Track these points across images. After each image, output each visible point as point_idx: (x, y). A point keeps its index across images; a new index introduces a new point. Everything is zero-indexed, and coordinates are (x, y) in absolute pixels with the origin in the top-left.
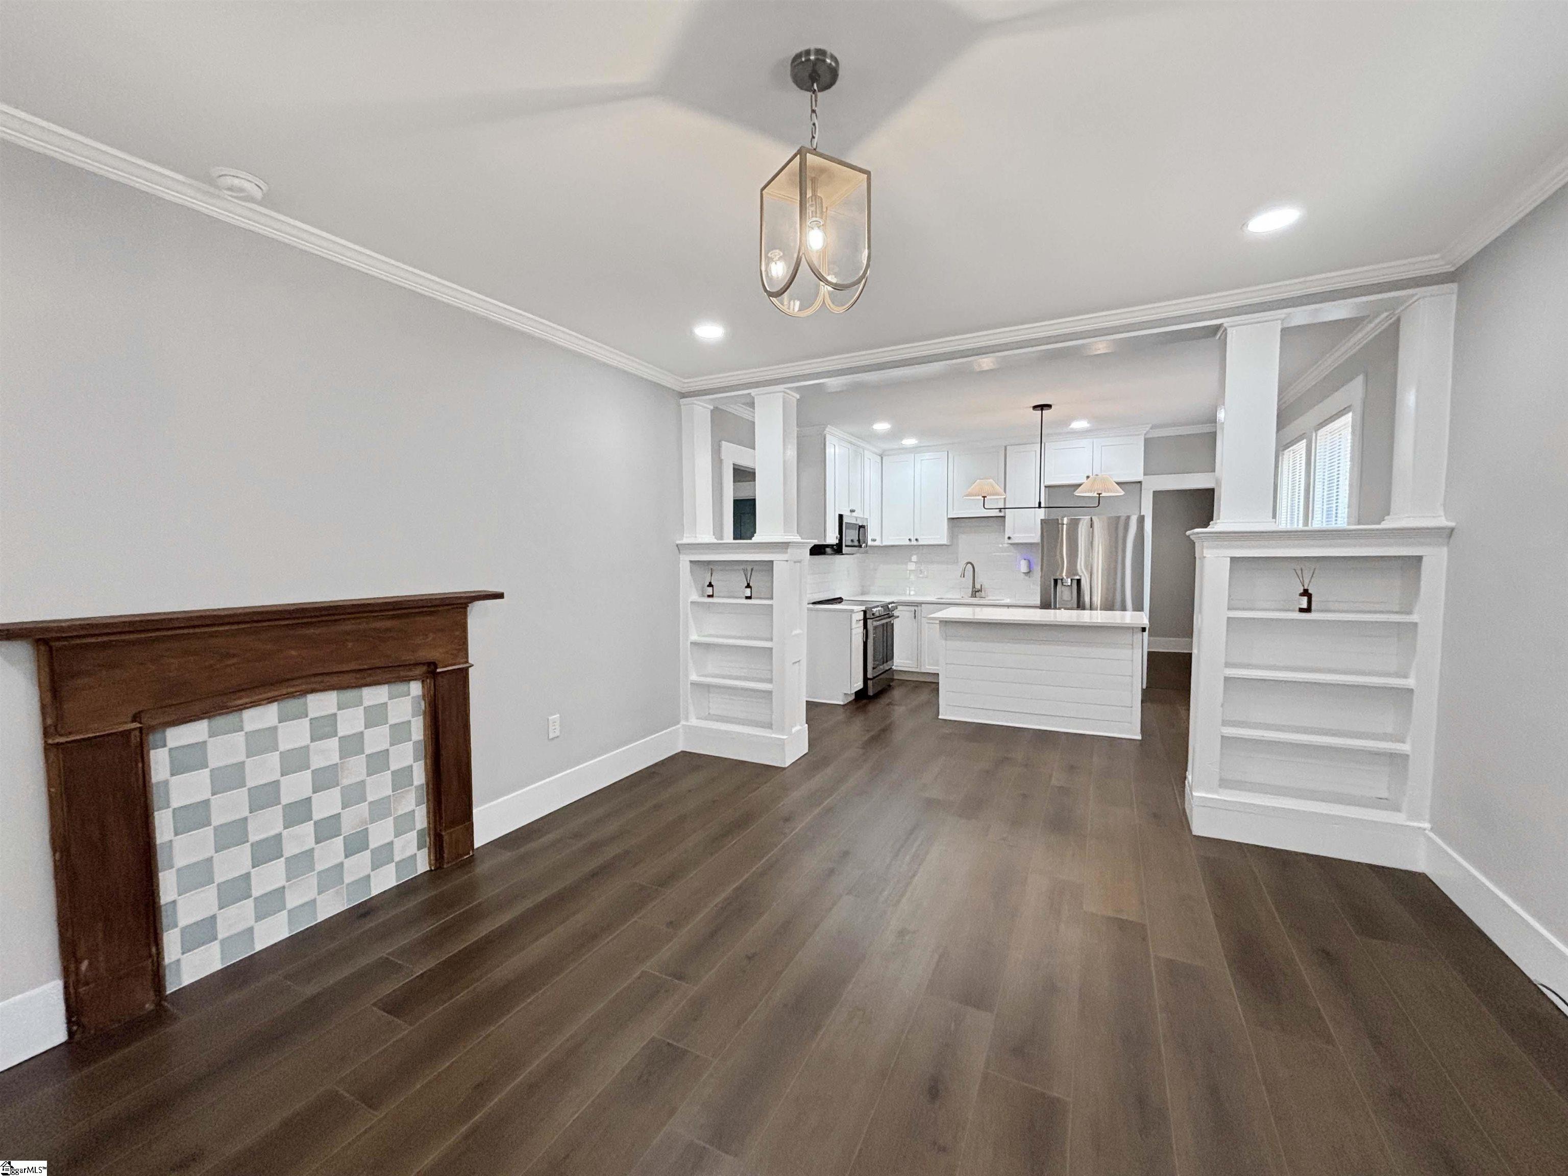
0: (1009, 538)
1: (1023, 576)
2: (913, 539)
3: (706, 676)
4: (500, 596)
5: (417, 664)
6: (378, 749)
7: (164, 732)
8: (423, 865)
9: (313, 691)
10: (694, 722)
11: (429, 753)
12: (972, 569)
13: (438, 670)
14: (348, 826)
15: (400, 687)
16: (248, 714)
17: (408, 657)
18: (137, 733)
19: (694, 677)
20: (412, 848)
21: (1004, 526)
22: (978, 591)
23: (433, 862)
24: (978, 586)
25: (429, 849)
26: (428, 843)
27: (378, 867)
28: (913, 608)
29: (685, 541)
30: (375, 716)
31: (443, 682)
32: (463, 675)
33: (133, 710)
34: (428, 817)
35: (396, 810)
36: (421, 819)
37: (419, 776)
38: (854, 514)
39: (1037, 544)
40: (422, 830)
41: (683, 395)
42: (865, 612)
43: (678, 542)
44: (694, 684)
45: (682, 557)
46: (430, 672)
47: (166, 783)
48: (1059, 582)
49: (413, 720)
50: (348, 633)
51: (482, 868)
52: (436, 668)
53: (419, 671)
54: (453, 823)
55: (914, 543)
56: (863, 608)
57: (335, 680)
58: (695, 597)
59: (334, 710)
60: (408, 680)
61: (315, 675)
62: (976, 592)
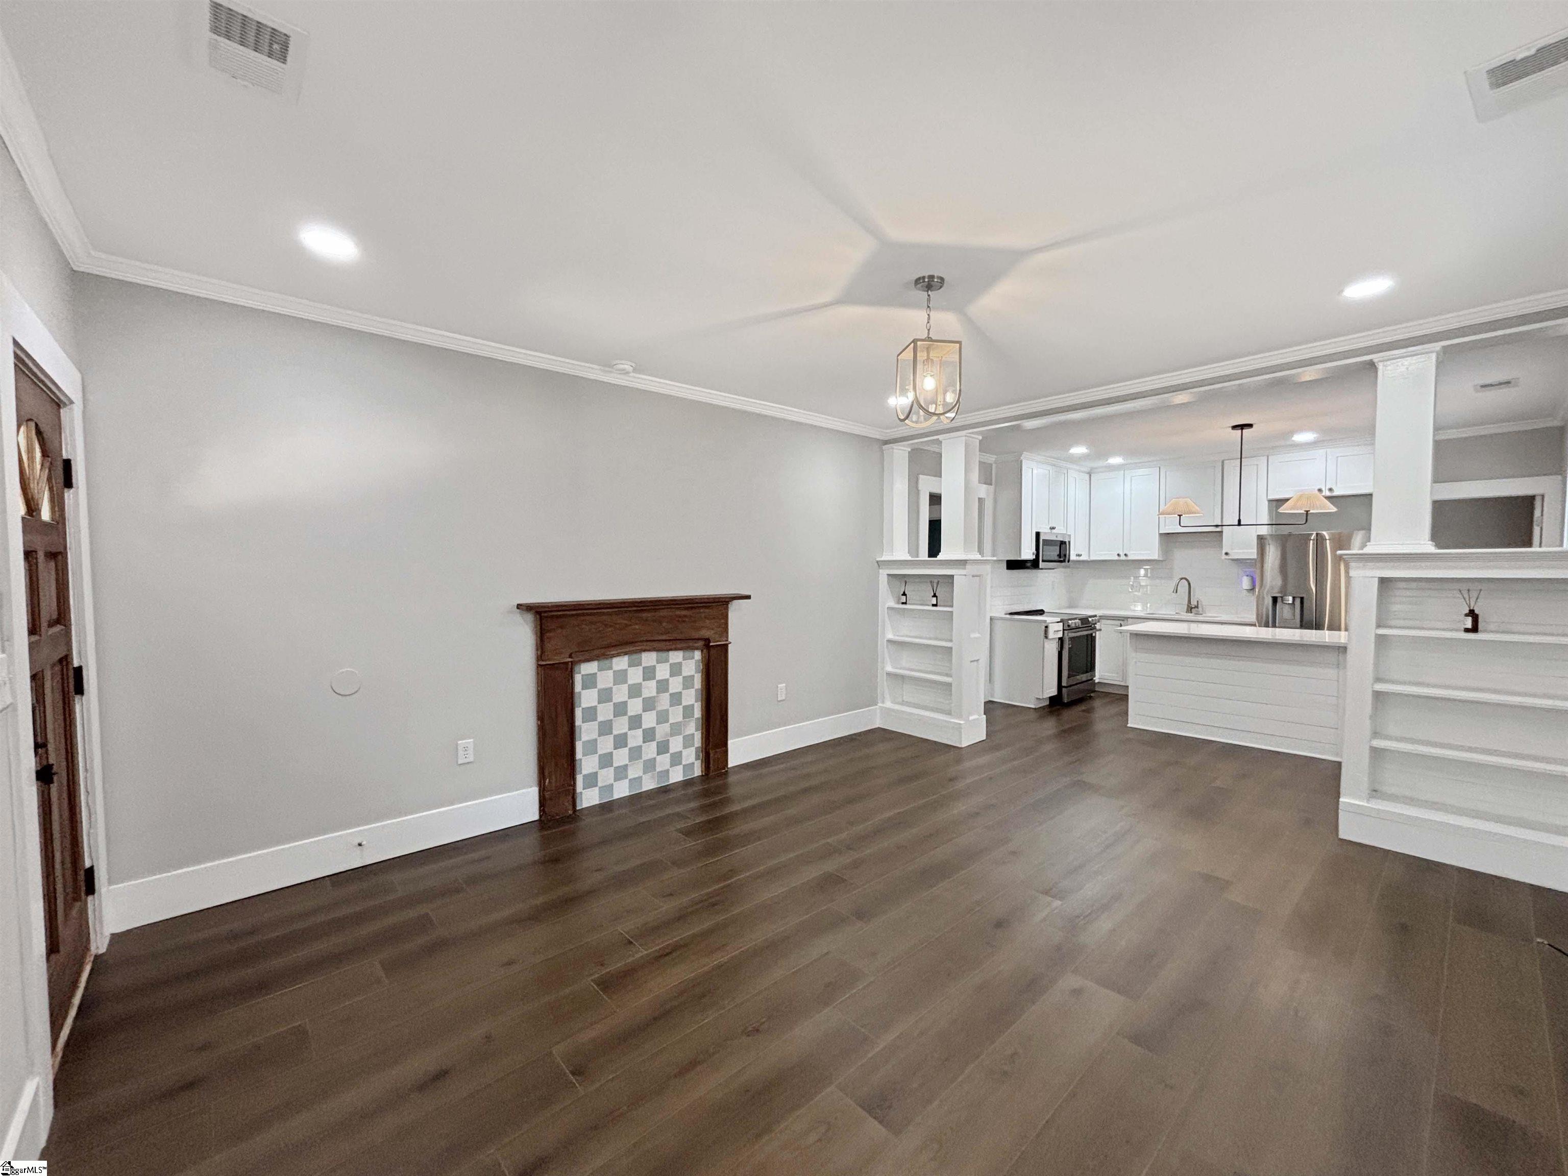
0: (1226, 554)
1: (1245, 593)
2: (1122, 555)
3: (901, 669)
4: (748, 597)
5: (698, 639)
6: (677, 691)
7: (580, 665)
8: (698, 772)
9: (645, 651)
10: (888, 704)
11: (704, 696)
12: (1187, 586)
13: (711, 644)
14: (659, 736)
15: (688, 653)
16: (615, 660)
17: (696, 635)
18: (570, 663)
19: (889, 668)
20: (692, 759)
21: (1221, 542)
22: (1194, 608)
23: (704, 770)
24: (1194, 603)
25: (702, 760)
26: (701, 758)
27: (674, 766)
28: (1113, 622)
29: (885, 558)
30: (676, 670)
31: (713, 652)
32: (725, 648)
33: (570, 651)
34: (702, 739)
35: (684, 732)
36: (698, 741)
37: (698, 713)
38: (1054, 531)
39: (1255, 560)
40: (698, 747)
41: (886, 442)
43: (877, 559)
44: (889, 674)
45: (881, 571)
46: (707, 645)
47: (580, 692)
48: (1279, 600)
49: (696, 675)
50: (664, 617)
51: (732, 779)
52: (710, 642)
53: (701, 643)
54: (716, 746)
55: (1123, 558)
56: (1065, 620)
57: (655, 645)
58: (892, 603)
59: (654, 663)
60: (694, 649)
61: (647, 641)
62: (1192, 608)
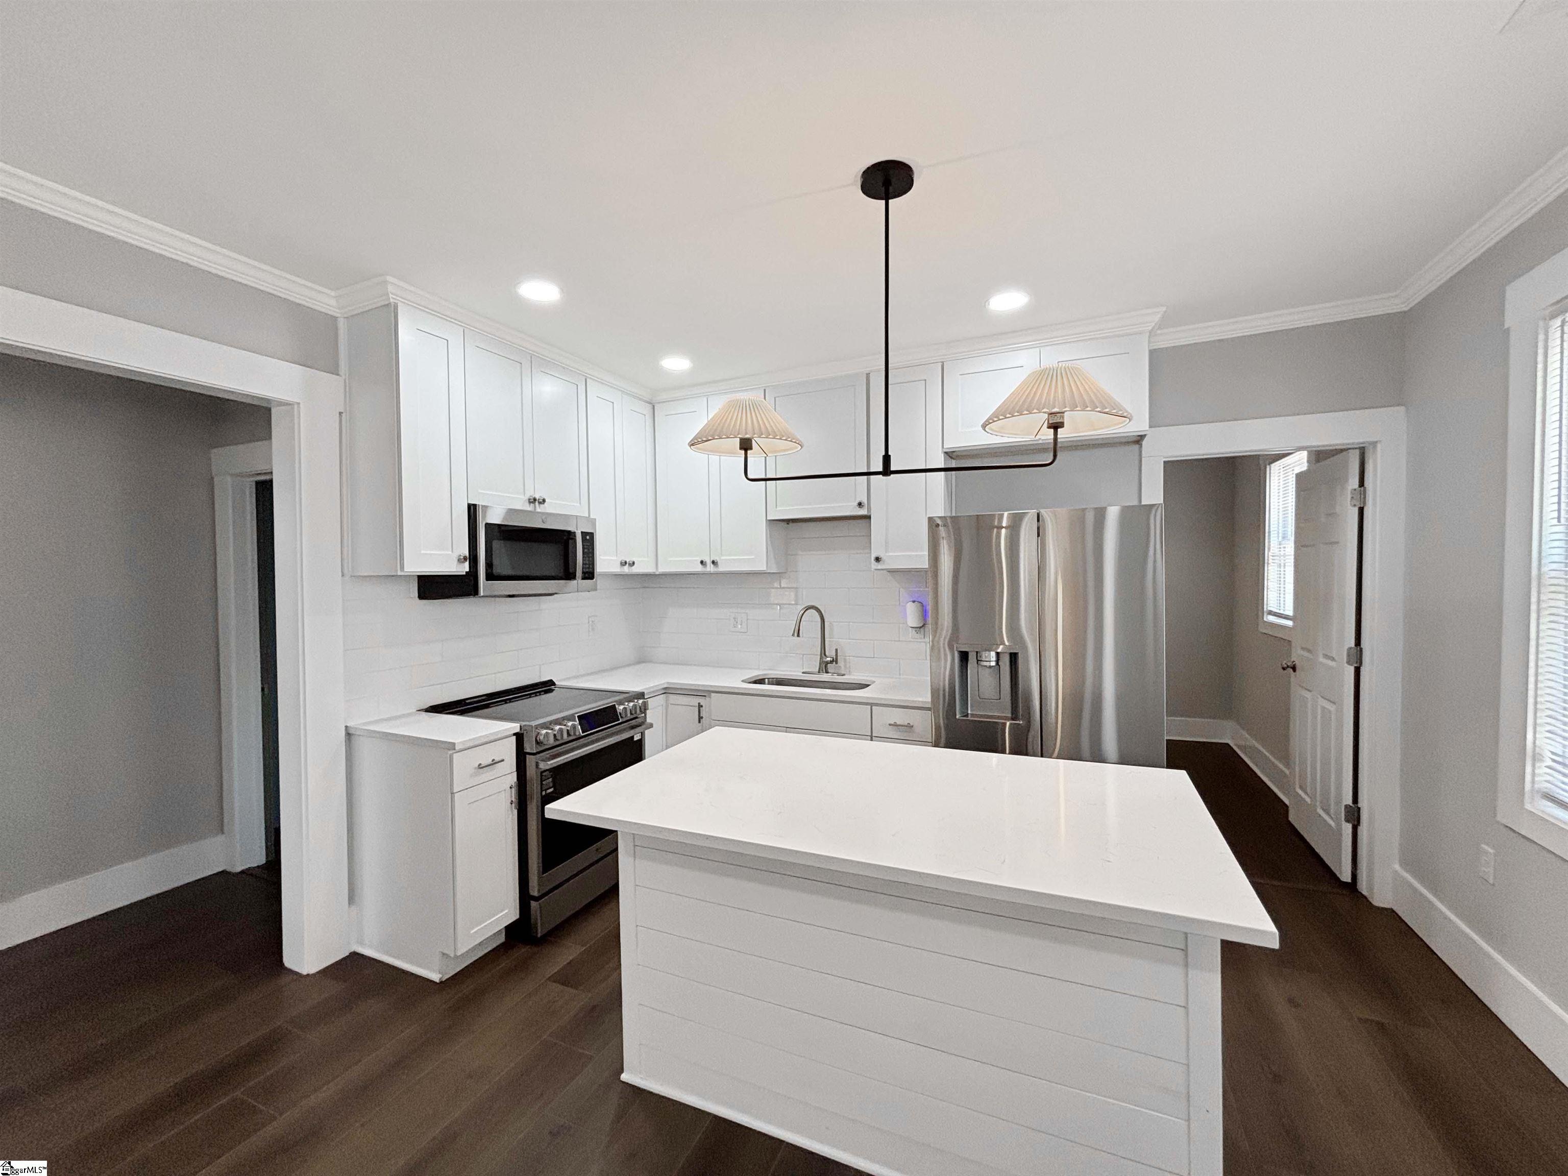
0: (878, 559)
1: (912, 633)
2: (709, 562)
12: (819, 619)
21: (869, 536)
22: (831, 662)
24: (830, 653)
28: (695, 701)
38: (540, 509)
39: (925, 571)
42: (519, 737)
48: (972, 658)
55: (710, 568)
56: (515, 727)
62: (827, 663)
